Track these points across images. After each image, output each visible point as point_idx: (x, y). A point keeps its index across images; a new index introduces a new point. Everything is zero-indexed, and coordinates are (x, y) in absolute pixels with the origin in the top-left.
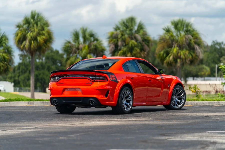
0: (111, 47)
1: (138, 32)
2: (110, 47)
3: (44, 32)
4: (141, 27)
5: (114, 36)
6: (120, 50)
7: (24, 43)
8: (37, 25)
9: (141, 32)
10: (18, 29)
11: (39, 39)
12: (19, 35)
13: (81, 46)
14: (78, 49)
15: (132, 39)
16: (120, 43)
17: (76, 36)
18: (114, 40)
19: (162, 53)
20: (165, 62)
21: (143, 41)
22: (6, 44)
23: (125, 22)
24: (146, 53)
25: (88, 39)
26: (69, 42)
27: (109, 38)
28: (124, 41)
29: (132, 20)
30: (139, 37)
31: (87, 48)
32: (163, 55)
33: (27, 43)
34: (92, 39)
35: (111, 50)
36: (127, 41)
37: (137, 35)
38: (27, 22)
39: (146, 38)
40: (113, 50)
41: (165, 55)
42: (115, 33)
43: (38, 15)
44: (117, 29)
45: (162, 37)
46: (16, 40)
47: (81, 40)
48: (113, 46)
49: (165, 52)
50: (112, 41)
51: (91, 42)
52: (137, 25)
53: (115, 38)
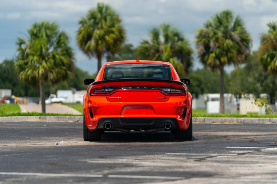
0: (200, 49)
1: (234, 29)
2: (198, 48)
3: (114, 29)
4: (238, 24)
5: (203, 34)
6: (212, 52)
7: (89, 43)
8: (106, 20)
9: (239, 28)
10: (80, 25)
11: (107, 38)
12: (83, 32)
13: (162, 47)
14: (158, 51)
15: (226, 38)
16: (212, 44)
17: (156, 35)
18: (204, 40)
19: (265, 56)
20: (269, 68)
21: (241, 41)
22: (65, 44)
23: (219, 16)
24: (244, 56)
25: (170, 38)
26: (147, 42)
27: (198, 37)
28: (217, 40)
29: (227, 14)
30: (235, 35)
31: (168, 49)
32: (267, 59)
33: (92, 43)
34: (176, 38)
35: (200, 52)
36: (220, 41)
37: (233, 33)
38: (92, 16)
39: (244, 37)
40: (202, 52)
41: (269, 59)
42: (205, 30)
43: (107, 8)
44: (208, 26)
45: (265, 35)
46: (78, 38)
47: (162, 39)
48: (202, 47)
49: (268, 56)
50: (200, 41)
51: (174, 42)
52: (234, 20)
53: (204, 37)
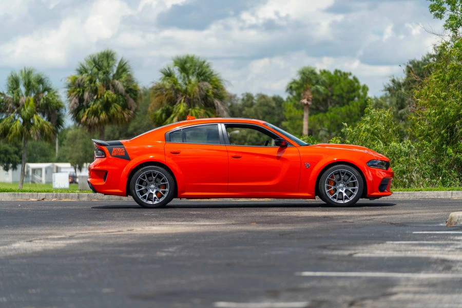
0: (73, 102)
1: (118, 75)
2: (70, 101)
4: (123, 69)
5: (77, 83)
6: (88, 107)
9: (124, 76)
13: (23, 99)
14: (17, 105)
15: (108, 88)
16: (86, 95)
17: (15, 82)
18: (78, 89)
19: (159, 112)
21: (127, 92)
23: (97, 59)
24: (132, 112)
25: (33, 86)
26: (2, 94)
27: (69, 86)
28: (95, 91)
29: (108, 56)
30: (120, 85)
31: (32, 102)
32: (161, 115)
34: (41, 87)
35: (72, 107)
36: (99, 93)
37: (117, 82)
39: (131, 87)
40: (75, 107)
41: (164, 116)
42: (80, 77)
44: (82, 71)
45: (159, 85)
47: (23, 89)
48: (76, 100)
49: (163, 111)
50: (73, 92)
51: (38, 93)
52: (117, 65)
53: (79, 86)
